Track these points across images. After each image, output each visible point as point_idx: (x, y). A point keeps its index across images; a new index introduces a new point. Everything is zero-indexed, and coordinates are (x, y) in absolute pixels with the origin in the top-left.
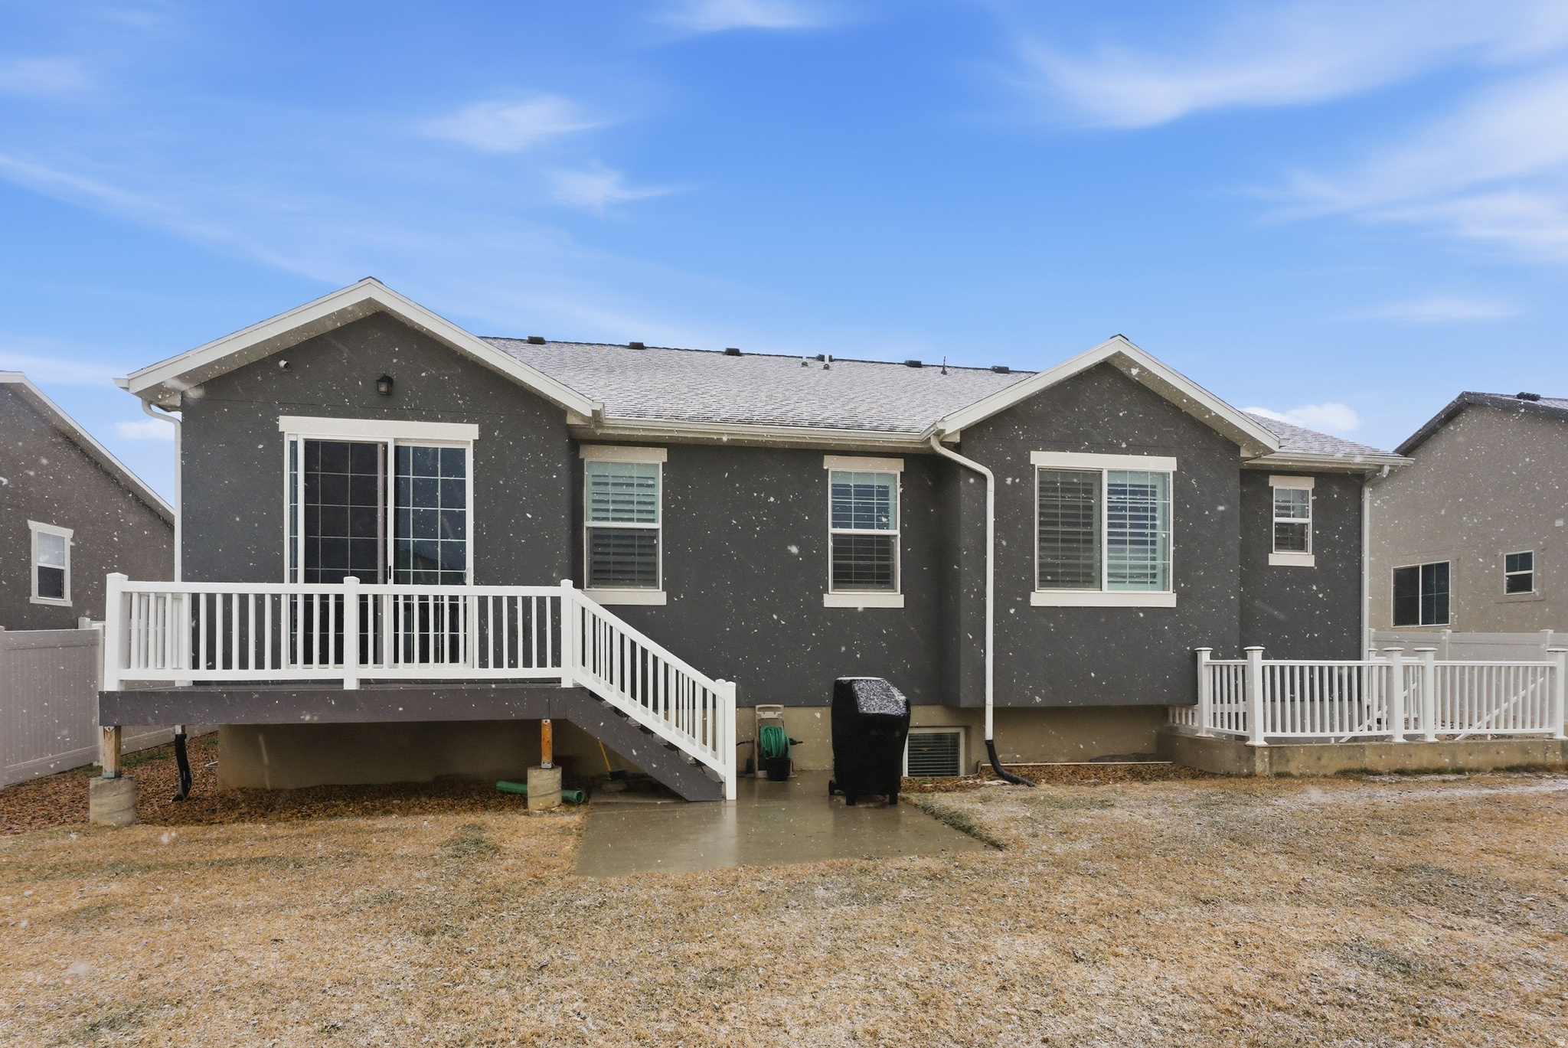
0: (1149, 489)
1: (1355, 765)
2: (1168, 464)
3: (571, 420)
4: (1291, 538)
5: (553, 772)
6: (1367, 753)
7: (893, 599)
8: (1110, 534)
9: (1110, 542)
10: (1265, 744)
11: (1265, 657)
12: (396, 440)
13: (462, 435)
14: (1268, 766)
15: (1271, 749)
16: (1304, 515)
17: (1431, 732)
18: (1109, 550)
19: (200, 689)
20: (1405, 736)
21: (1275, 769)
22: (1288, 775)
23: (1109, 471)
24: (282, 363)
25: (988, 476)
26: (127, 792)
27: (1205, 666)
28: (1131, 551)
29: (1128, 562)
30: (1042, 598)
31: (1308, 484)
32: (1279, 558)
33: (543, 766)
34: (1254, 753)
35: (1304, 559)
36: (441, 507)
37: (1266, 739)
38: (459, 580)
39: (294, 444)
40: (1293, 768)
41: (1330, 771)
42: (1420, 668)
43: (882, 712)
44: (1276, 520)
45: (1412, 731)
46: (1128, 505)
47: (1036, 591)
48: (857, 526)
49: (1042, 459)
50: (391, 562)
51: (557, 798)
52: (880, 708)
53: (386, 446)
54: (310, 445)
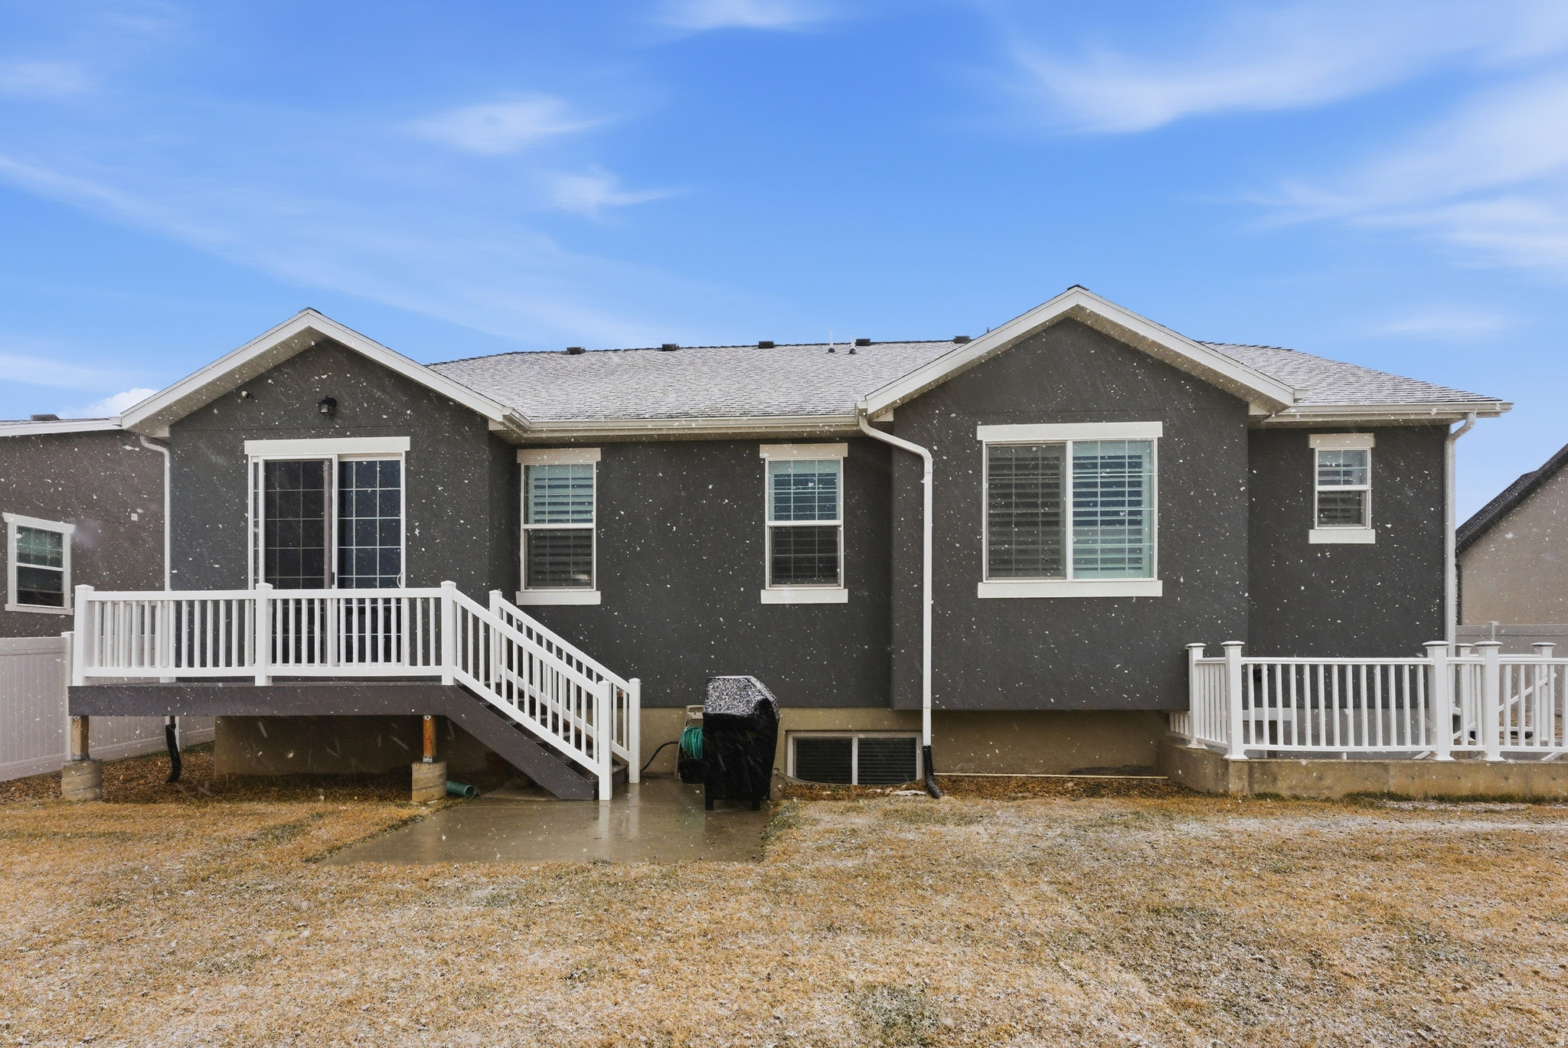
0: (1127, 460)
1: (1371, 786)
2: (1153, 430)
3: (492, 427)
4: (1343, 510)
5: (431, 766)
6: (1392, 773)
7: (835, 594)
8: (1075, 514)
9: (1076, 523)
10: (1245, 758)
11: (1246, 652)
12: (339, 456)
13: (395, 447)
14: (1246, 784)
15: (1250, 764)
16: (1362, 481)
17: (1493, 751)
18: (1075, 533)
19: (182, 685)
20: (1452, 754)
21: (1257, 788)
22: (1276, 797)
23: (1075, 443)
24: (244, 393)
25: (924, 455)
26: (90, 773)
27: (1197, 665)
28: (1103, 533)
29: (1099, 546)
30: (991, 589)
31: (1365, 443)
32: (1321, 535)
33: (425, 760)
34: (1227, 769)
35: (1363, 535)
36: (380, 516)
37: (1247, 752)
38: (392, 584)
39: (256, 465)
40: (1282, 787)
41: (1339, 792)
42: (1478, 668)
43: (729, 712)
44: (1318, 488)
45: (1465, 747)
46: (1099, 480)
47: (984, 581)
48: (797, 518)
49: (989, 434)
50: (335, 569)
51: (437, 792)
52: (728, 709)
53: (330, 460)
54: (269, 465)
